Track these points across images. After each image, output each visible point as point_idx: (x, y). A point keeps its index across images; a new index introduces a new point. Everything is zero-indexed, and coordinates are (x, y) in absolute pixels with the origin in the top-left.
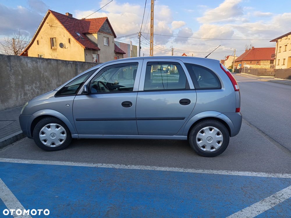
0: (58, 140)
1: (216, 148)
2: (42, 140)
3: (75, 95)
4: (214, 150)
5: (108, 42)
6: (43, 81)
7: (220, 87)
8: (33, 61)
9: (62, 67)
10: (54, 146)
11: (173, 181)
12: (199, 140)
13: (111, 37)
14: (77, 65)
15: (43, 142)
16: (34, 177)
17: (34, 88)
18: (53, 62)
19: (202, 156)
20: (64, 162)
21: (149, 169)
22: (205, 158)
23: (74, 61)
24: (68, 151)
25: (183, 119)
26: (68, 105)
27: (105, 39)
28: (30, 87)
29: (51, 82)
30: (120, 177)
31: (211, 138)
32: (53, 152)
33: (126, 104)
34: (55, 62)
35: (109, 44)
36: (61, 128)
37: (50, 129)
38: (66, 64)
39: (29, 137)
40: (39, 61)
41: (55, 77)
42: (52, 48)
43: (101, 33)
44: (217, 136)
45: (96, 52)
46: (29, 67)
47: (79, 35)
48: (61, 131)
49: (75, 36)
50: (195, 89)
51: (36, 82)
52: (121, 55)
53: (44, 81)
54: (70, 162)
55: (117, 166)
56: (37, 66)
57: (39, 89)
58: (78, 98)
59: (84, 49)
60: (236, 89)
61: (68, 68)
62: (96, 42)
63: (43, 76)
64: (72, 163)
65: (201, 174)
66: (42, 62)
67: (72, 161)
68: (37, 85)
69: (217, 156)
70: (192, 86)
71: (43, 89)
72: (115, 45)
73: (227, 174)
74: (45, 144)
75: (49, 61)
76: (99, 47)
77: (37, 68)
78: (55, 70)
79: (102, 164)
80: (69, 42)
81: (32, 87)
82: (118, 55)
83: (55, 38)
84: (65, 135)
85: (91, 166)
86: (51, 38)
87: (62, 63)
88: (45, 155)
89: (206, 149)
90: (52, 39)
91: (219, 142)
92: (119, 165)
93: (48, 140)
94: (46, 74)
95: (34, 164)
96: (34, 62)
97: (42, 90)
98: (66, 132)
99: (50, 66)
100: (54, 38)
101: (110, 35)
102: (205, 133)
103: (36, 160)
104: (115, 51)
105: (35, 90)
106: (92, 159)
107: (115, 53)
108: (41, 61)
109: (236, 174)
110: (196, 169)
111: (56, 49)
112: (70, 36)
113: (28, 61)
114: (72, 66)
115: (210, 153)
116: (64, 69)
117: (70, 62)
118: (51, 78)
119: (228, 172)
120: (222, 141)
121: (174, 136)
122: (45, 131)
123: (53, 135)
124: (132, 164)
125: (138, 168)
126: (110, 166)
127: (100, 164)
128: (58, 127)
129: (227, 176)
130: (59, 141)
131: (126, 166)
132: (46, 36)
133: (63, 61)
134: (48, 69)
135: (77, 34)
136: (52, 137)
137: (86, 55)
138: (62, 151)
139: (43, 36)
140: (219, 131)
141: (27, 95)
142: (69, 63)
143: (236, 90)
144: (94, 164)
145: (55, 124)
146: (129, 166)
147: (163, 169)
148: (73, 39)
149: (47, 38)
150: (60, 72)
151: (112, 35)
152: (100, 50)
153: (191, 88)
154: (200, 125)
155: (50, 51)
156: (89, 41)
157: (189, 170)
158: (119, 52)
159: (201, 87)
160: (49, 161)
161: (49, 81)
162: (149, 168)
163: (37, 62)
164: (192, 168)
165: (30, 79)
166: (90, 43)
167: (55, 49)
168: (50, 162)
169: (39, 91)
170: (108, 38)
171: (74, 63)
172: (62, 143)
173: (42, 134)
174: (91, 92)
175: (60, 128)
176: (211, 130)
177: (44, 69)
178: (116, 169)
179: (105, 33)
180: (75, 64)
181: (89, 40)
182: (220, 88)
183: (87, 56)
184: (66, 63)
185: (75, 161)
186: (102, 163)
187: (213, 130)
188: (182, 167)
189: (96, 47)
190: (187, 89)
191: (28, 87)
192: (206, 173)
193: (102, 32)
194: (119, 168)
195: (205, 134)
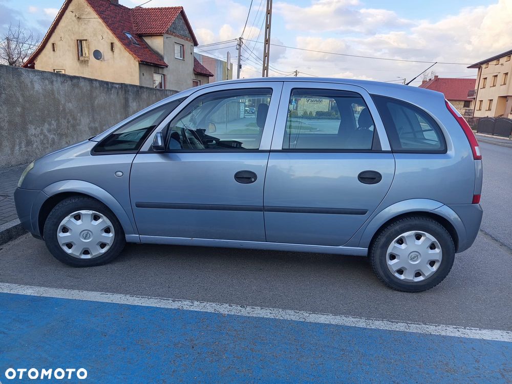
0: (97, 244)
1: (426, 275)
2: (63, 244)
3: (136, 151)
4: (421, 278)
5: (183, 54)
6: (63, 120)
7: (443, 148)
8: (44, 79)
9: (101, 93)
10: (88, 257)
11: (351, 352)
12: (393, 257)
13: (188, 44)
14: (128, 91)
15: (65, 249)
16: (46, 332)
17: (45, 131)
18: (82, 83)
19: (395, 290)
20: (109, 295)
21: (293, 318)
22: (402, 293)
23: (122, 84)
24: (116, 268)
25: (363, 212)
26: (121, 174)
27: (177, 48)
28: (38, 128)
29: (78, 121)
30: (235, 336)
31: (417, 254)
32: (86, 269)
33: (245, 177)
34: (87, 83)
35: (183, 58)
36: (103, 221)
37: (79, 222)
38: (108, 88)
39: (35, 236)
40: (57, 81)
41: (86, 113)
42: (79, 59)
43: (170, 36)
44: (431, 251)
45: (160, 71)
46: (37, 91)
47: (129, 36)
48: (104, 226)
49: (122, 39)
50: (392, 152)
51: (50, 120)
52: (205, 79)
53: (65, 119)
54: (122, 295)
55: (224, 309)
56: (52, 90)
57: (54, 134)
58: (141, 159)
59: (139, 64)
60: (477, 155)
61: (112, 96)
62: (161, 52)
63: (64, 110)
64: (128, 296)
65: (404, 333)
66: (62, 83)
67: (125, 292)
68: (52, 127)
69: (425, 290)
70: (385, 145)
71: (63, 135)
72: (195, 60)
73: (457, 334)
74: (69, 251)
75: (75, 81)
76: (166, 61)
77: (53, 94)
78: (86, 99)
79: (192, 303)
80: (112, 49)
81: (42, 130)
82: (200, 78)
83: (86, 40)
84: (111, 235)
85: (169, 307)
86: (78, 40)
87: (100, 86)
88: (69, 276)
89: (405, 275)
90: (81, 41)
91: (432, 263)
92: (227, 305)
93: (75, 244)
94: (70, 105)
95: (46, 298)
96: (47, 82)
97: (61, 136)
98: (112, 229)
99: (76, 90)
100: (84, 40)
101: (187, 40)
102: (406, 244)
103: (49, 286)
104: (194, 70)
105: (49, 135)
106: (170, 289)
107: (195, 74)
108: (59, 79)
109: (478, 337)
110: (392, 322)
111: (88, 61)
112: (113, 38)
113: (35, 78)
114: (118, 93)
115: (413, 284)
116: (103, 98)
117: (114, 85)
118: (79, 114)
119: (458, 331)
120: (440, 261)
121: (340, 247)
122: (69, 226)
123: (86, 234)
124: (254, 304)
125: (269, 316)
126: (210, 307)
127: (187, 302)
128: (96, 218)
129: (460, 340)
130: (99, 247)
131: (243, 310)
132: (69, 35)
133: (102, 82)
134: (74, 97)
135: (127, 34)
136: (85, 239)
137: (142, 74)
138: (104, 267)
139: (63, 36)
140: (436, 240)
141: (33, 144)
142: (112, 87)
143: (477, 158)
144: (174, 301)
145: (91, 212)
146: (248, 308)
147: (323, 319)
148: (118, 44)
149: (72, 40)
150: (96, 103)
151: (190, 41)
152: (167, 66)
153: (383, 150)
154: (397, 227)
155: (76, 64)
156: (147, 49)
157: (377, 323)
158: (201, 74)
159: (404, 147)
160: (76, 291)
161: (75, 119)
162: (291, 315)
163: (52, 82)
164: (382, 317)
165: (38, 113)
166: (149, 52)
167: (85, 61)
168: (81, 293)
169: (56, 138)
170: (183, 45)
171: (122, 87)
172: (104, 250)
173: (63, 232)
174: (169, 148)
175: (100, 220)
176: (418, 237)
177: (65, 95)
178: (223, 316)
179: (178, 36)
180: (125, 90)
181: (147, 47)
182: (444, 150)
183: (143, 77)
184: (107, 86)
185: (132, 294)
186: (192, 299)
187: (423, 238)
188: (360, 315)
189: (160, 60)
190: (375, 149)
191: (35, 129)
192: (415, 331)
193: (172, 35)
194: (229, 313)
195: (406, 246)
